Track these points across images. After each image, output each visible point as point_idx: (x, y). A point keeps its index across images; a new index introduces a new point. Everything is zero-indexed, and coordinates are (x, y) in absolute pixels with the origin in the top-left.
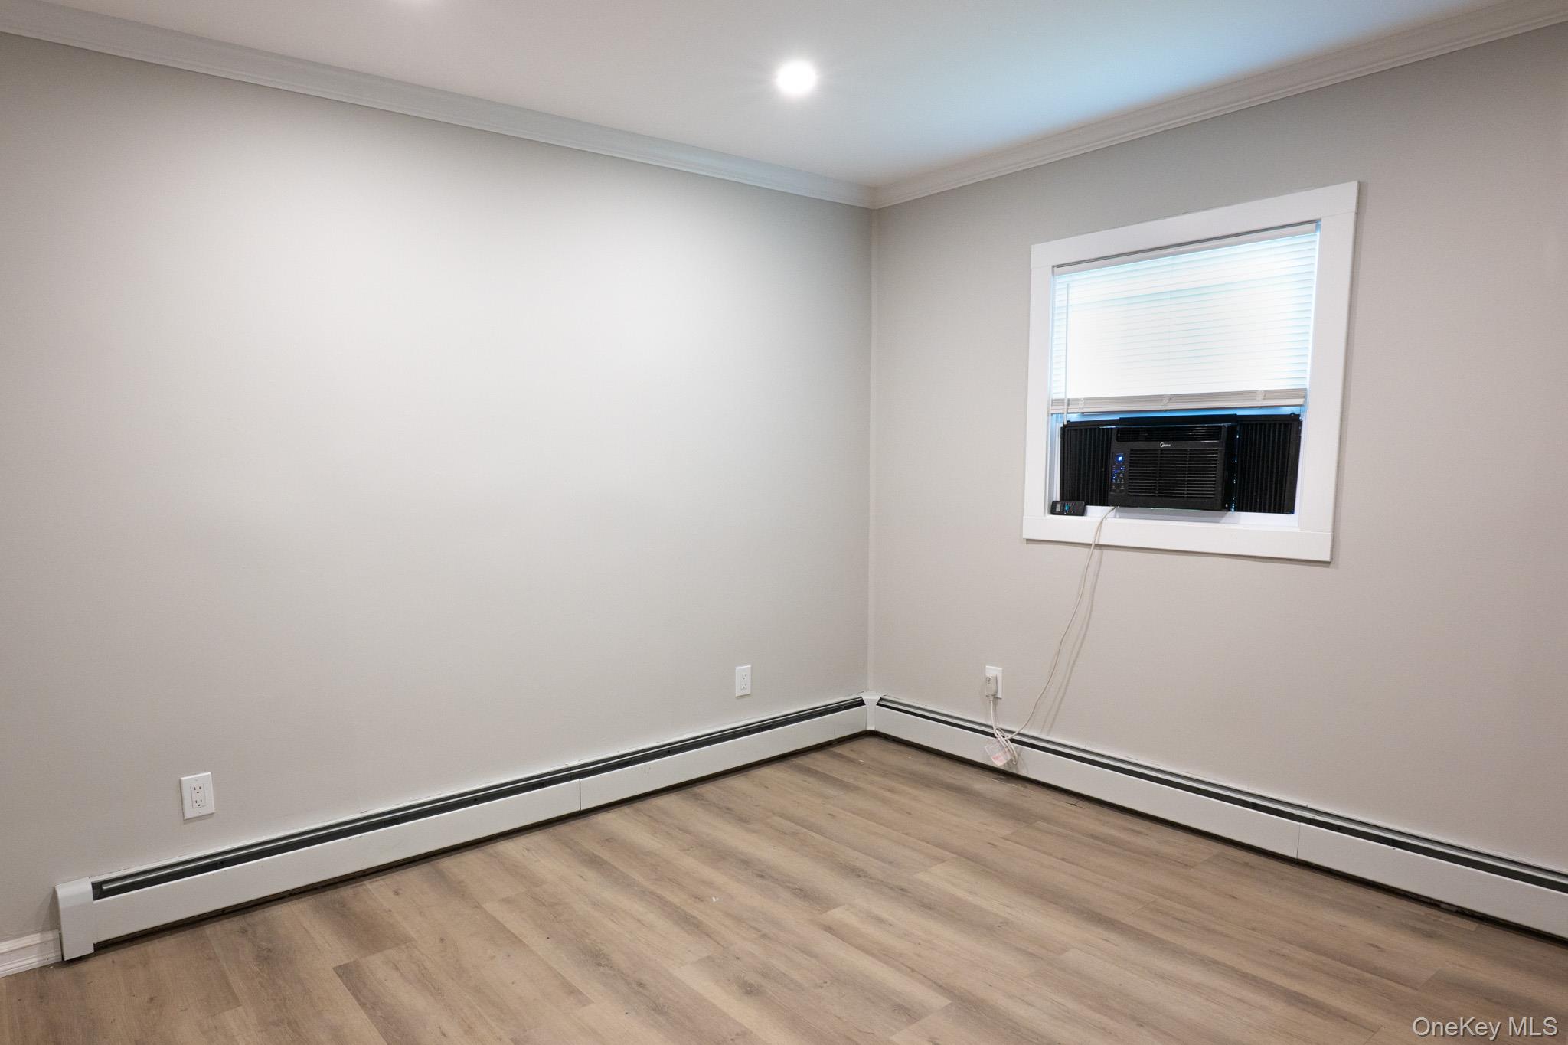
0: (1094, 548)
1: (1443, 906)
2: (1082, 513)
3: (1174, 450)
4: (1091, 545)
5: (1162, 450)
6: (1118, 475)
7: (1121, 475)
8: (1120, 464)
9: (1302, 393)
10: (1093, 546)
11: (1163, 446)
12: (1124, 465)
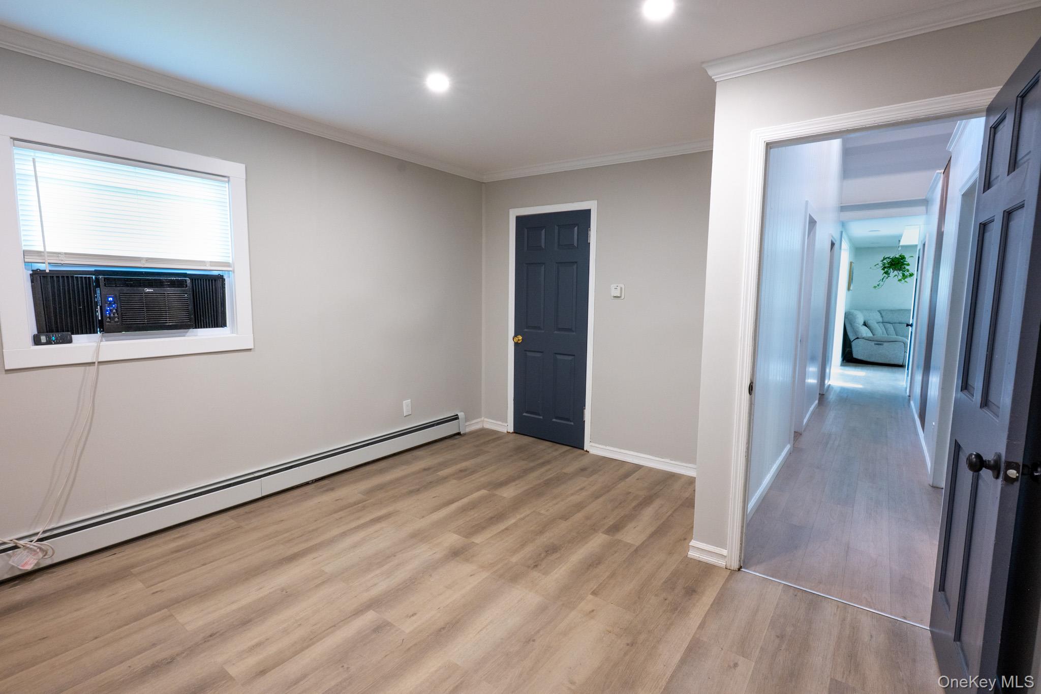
0: (98, 365)
1: (310, 482)
2: (70, 341)
3: (155, 293)
4: (94, 363)
5: (146, 293)
6: (111, 310)
7: (114, 311)
8: (110, 304)
9: (227, 264)
10: (96, 363)
11: (147, 290)
12: (114, 304)
